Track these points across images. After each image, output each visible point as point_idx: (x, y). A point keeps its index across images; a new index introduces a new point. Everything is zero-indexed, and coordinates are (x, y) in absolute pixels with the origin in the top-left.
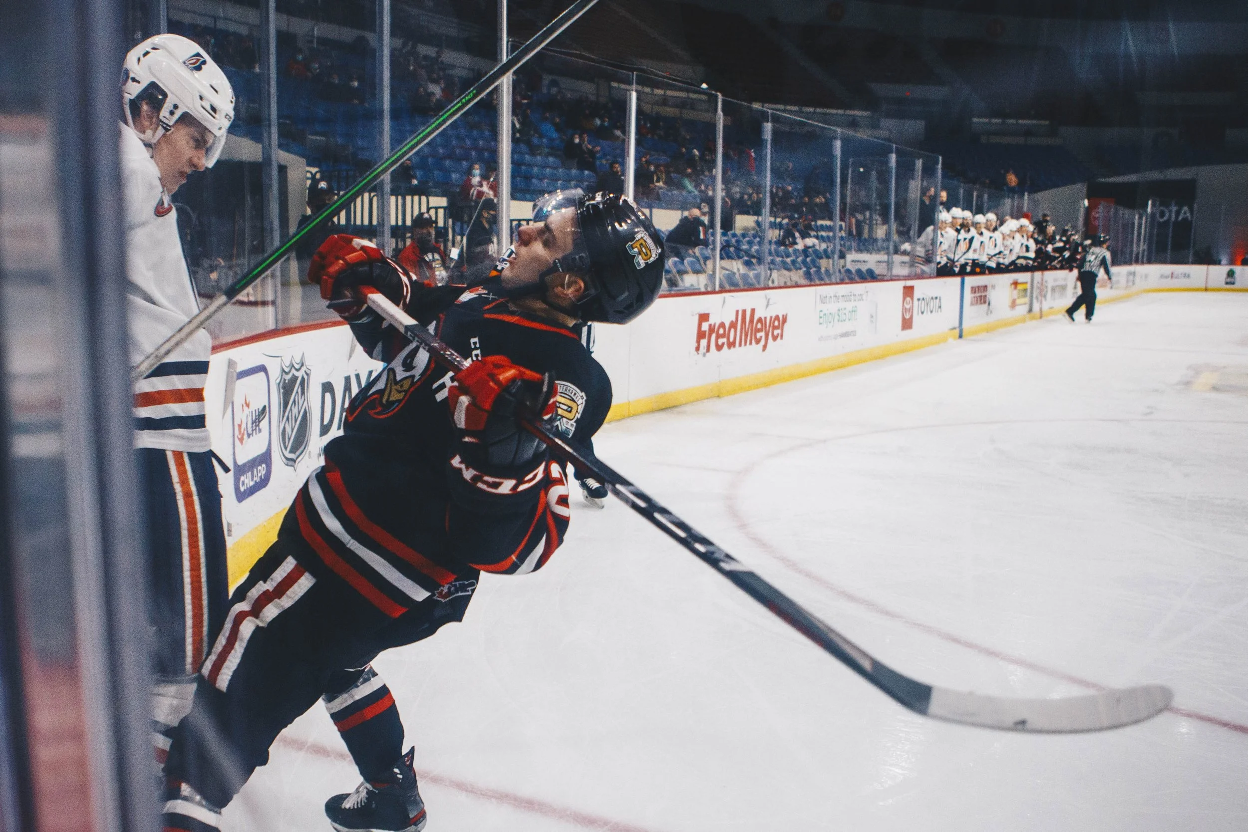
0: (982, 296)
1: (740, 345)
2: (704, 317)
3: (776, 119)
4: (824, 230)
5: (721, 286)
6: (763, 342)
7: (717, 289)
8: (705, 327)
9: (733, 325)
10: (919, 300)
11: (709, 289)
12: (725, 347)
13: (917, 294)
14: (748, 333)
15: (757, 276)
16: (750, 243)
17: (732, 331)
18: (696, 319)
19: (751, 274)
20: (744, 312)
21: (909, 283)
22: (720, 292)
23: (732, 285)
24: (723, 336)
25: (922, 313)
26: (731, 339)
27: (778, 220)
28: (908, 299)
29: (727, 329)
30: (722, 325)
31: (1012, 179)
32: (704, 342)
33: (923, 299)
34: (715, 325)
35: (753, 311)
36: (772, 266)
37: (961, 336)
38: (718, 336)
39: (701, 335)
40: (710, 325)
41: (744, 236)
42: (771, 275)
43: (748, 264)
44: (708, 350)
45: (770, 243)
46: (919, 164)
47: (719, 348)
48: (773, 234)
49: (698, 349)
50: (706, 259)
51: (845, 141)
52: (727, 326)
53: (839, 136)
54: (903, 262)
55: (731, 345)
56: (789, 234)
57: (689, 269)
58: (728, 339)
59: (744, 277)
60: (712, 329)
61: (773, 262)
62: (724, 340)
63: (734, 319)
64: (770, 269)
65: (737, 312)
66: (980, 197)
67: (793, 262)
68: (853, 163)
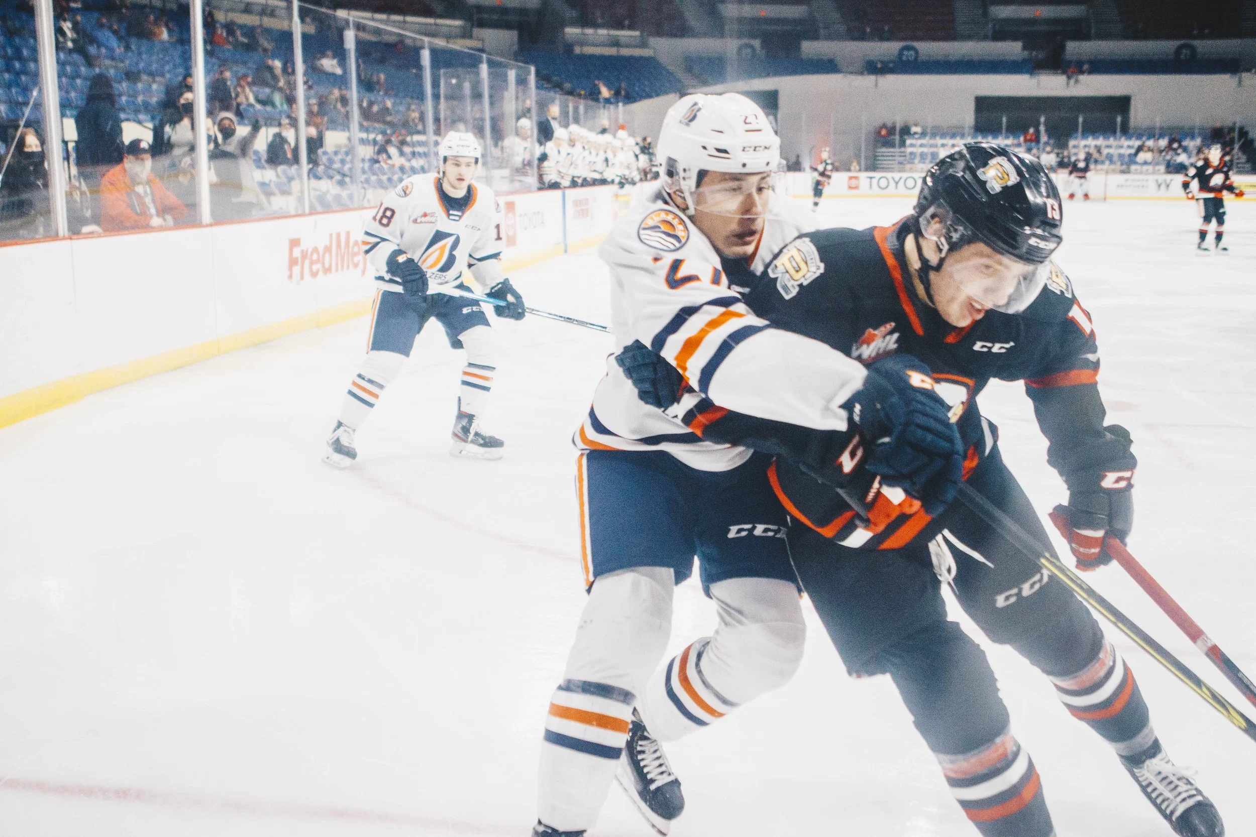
0: (583, 211)
1: (337, 270)
2: (295, 243)
3: (359, 27)
4: (420, 145)
5: (312, 207)
6: (361, 266)
7: (307, 210)
8: (297, 252)
9: (328, 249)
10: (521, 215)
11: (300, 212)
12: (321, 273)
13: (518, 209)
14: (344, 257)
15: (351, 197)
16: (343, 162)
17: (327, 255)
18: (287, 244)
19: (344, 194)
20: (338, 235)
21: (511, 198)
22: (311, 214)
23: (324, 206)
24: (317, 261)
25: (526, 229)
26: (327, 265)
27: (372, 136)
28: (510, 215)
29: (321, 256)
30: (315, 250)
31: (605, 92)
32: (296, 269)
33: (525, 215)
34: (307, 251)
35: (348, 233)
36: (366, 186)
37: (566, 251)
38: (312, 263)
39: (293, 262)
40: (302, 251)
41: (336, 153)
42: (365, 195)
43: (341, 183)
44: (302, 278)
45: (363, 160)
46: (512, 75)
47: (314, 274)
48: (367, 152)
49: (290, 277)
50: (290, 179)
51: (434, 52)
52: (321, 251)
53: (426, 45)
54: (503, 178)
55: (327, 270)
56: (383, 150)
57: (276, 190)
58: (323, 264)
59: (337, 198)
60: (304, 255)
61: (367, 181)
62: (319, 266)
63: (328, 243)
64: (364, 188)
65: (331, 235)
66: (576, 109)
67: (390, 180)
68: (445, 74)
